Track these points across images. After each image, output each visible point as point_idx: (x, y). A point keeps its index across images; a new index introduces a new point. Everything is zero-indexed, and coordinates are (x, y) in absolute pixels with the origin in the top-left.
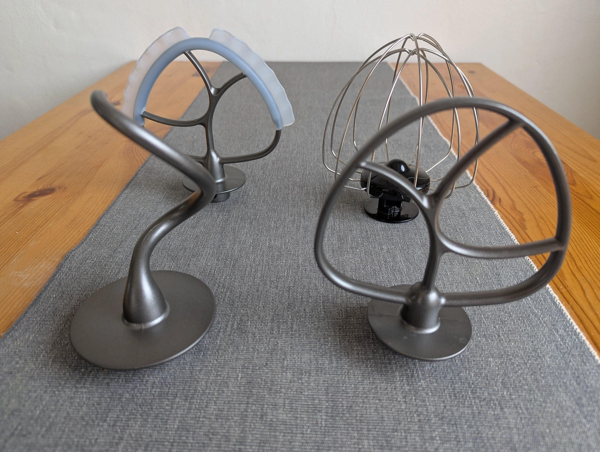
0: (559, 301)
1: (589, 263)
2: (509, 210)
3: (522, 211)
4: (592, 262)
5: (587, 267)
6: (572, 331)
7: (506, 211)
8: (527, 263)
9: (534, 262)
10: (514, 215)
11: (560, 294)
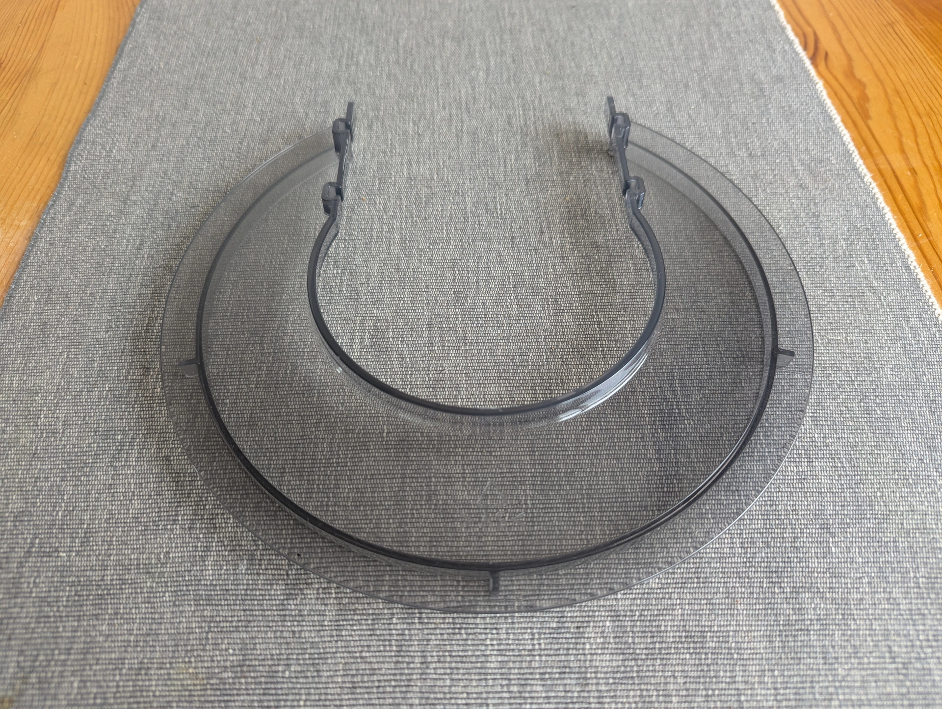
0: (915, 264)
2: (841, 77)
3: (864, 80)
6: (931, 319)
7: (837, 80)
8: (867, 191)
9: (879, 186)
10: (849, 89)
11: (917, 247)
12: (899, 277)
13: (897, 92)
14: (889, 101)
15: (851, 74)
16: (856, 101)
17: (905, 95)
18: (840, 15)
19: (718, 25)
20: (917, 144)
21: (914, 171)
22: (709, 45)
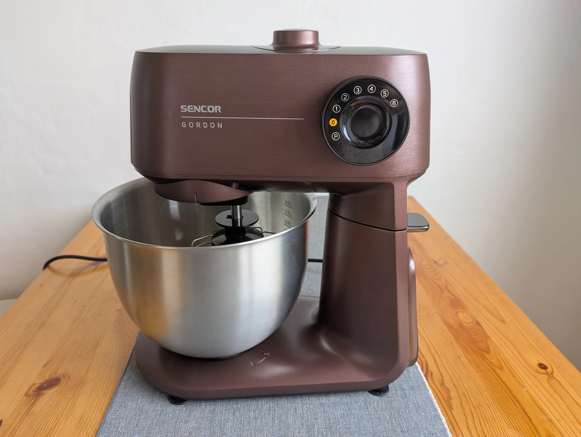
2: (438, 386)
3: (449, 387)
10: (443, 393)
13: (464, 394)
14: (460, 399)
15: (443, 384)
16: (446, 399)
17: (467, 396)
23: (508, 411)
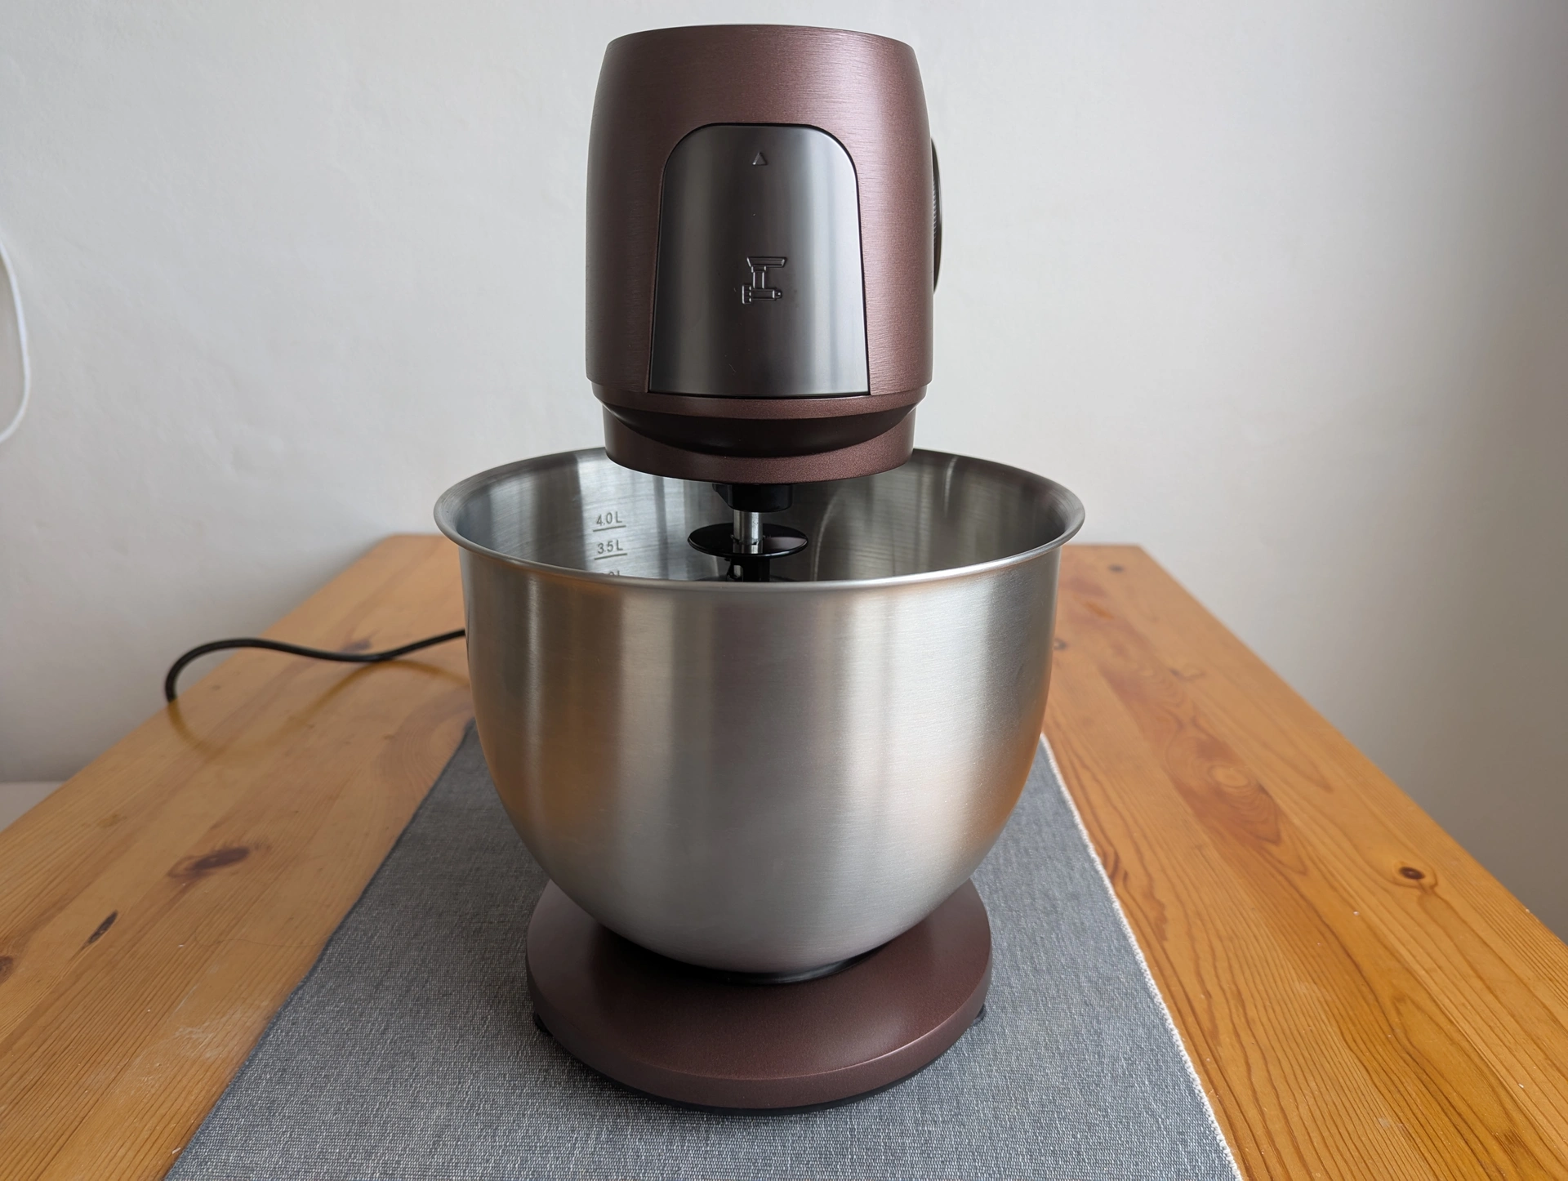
0: (1200, 1087)
1: (1270, 1011)
2: (1140, 898)
3: (1163, 900)
4: (1277, 1009)
5: (1265, 1020)
6: (1211, 1145)
7: (1134, 900)
8: (1157, 1011)
9: (1169, 1008)
10: (1147, 909)
11: (1204, 1073)
12: (1181, 1100)
13: (1199, 914)
14: (1189, 922)
15: (1150, 895)
16: (1153, 921)
17: (1206, 917)
18: (1145, 837)
19: (1017, 841)
20: (1215, 968)
21: (1208, 995)
22: (1005, 860)
23: (1304, 949)
